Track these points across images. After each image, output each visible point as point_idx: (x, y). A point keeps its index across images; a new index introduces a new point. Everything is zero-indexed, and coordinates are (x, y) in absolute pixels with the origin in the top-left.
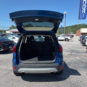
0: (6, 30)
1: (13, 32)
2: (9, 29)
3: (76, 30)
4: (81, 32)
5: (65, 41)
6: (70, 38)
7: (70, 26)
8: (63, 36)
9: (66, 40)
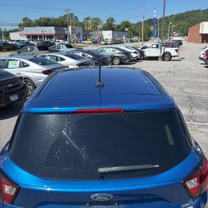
0: (11, 31)
1: (28, 36)
2: (18, 27)
3: (188, 27)
4: (200, 32)
5: (163, 60)
6: (177, 51)
7: (172, 15)
8: (157, 47)
9: (166, 57)
